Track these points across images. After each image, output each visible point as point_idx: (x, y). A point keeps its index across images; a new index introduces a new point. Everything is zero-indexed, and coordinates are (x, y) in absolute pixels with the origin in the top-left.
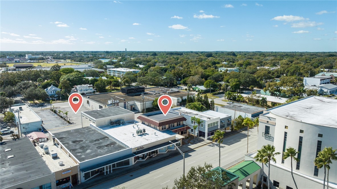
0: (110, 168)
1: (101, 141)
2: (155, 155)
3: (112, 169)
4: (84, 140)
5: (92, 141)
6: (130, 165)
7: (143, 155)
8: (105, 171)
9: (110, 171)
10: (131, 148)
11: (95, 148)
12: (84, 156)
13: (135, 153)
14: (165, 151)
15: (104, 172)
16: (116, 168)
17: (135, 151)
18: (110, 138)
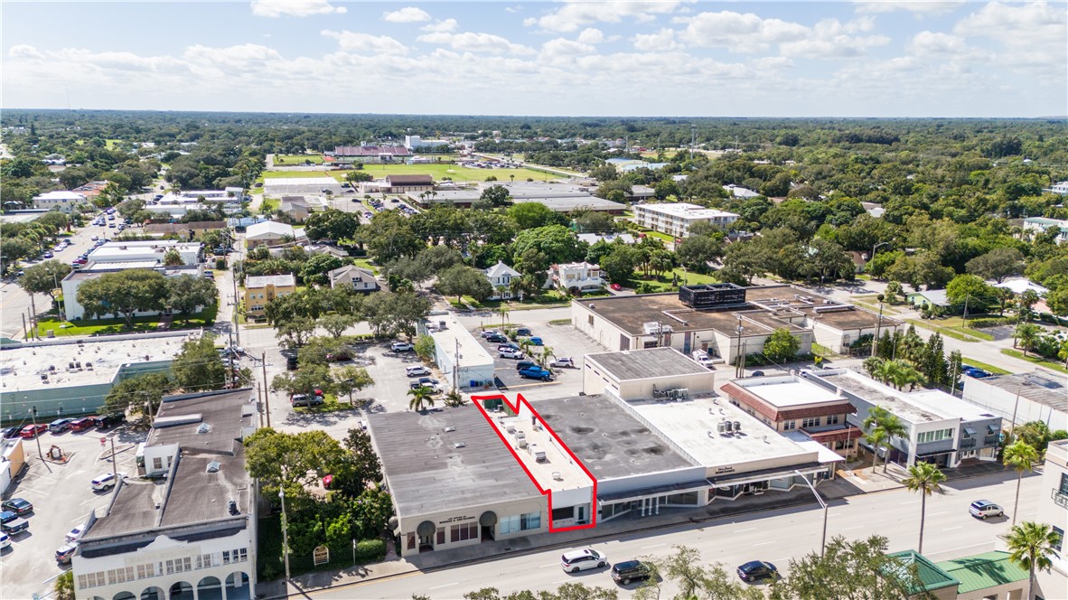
0: (654, 504)
1: (633, 436)
2: (760, 491)
3: (657, 506)
4: (596, 430)
5: (613, 435)
6: (699, 505)
7: (731, 487)
8: (643, 509)
9: (654, 510)
10: (703, 466)
11: (622, 452)
12: (600, 468)
13: (712, 480)
14: (786, 486)
15: (641, 511)
16: (666, 505)
17: (713, 474)
18: (654, 433)
